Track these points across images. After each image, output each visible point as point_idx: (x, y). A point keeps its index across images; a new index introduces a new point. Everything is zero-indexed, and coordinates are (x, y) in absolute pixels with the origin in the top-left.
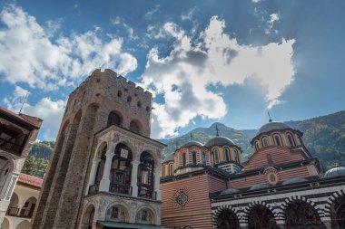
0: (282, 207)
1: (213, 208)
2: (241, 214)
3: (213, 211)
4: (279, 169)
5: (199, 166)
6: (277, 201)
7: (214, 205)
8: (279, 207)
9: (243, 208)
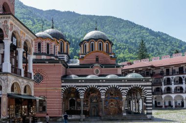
0: (106, 90)
1: (63, 86)
2: (82, 91)
3: (63, 88)
4: (102, 67)
5: (52, 55)
6: (104, 86)
7: (63, 84)
8: (104, 90)
9: (84, 88)
